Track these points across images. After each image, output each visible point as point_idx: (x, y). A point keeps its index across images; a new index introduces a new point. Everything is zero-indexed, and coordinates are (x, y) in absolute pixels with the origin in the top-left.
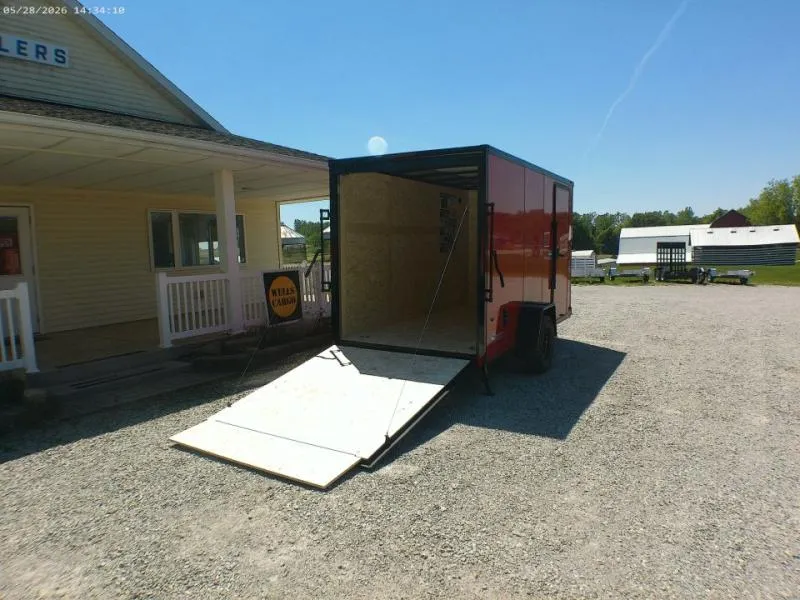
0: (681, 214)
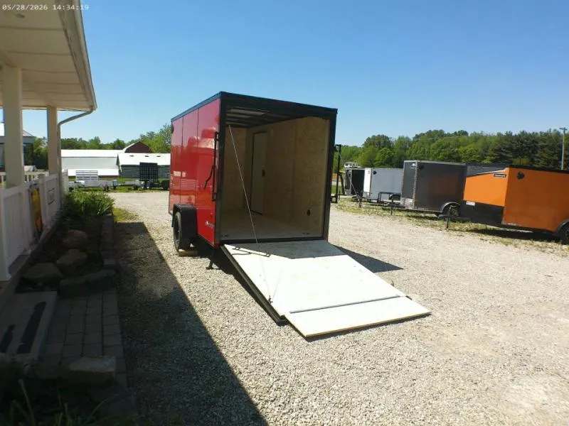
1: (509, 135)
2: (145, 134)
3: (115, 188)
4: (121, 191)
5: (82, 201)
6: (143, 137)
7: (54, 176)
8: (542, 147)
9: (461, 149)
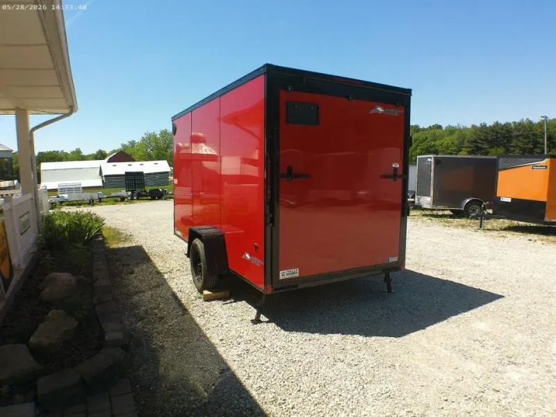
0: (73, 153)
1: (484, 127)
2: (127, 143)
3: (100, 201)
4: (107, 203)
5: (65, 225)
6: (124, 146)
7: (30, 196)
8: (517, 136)
9: (438, 142)
